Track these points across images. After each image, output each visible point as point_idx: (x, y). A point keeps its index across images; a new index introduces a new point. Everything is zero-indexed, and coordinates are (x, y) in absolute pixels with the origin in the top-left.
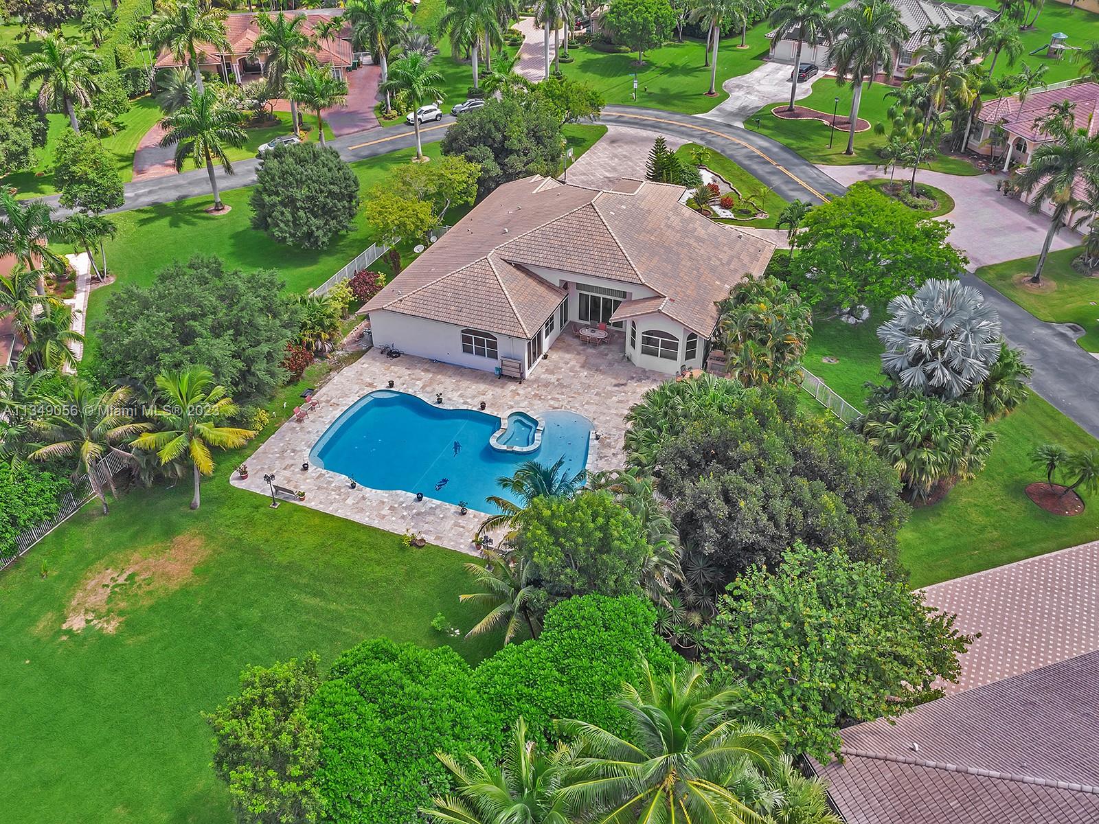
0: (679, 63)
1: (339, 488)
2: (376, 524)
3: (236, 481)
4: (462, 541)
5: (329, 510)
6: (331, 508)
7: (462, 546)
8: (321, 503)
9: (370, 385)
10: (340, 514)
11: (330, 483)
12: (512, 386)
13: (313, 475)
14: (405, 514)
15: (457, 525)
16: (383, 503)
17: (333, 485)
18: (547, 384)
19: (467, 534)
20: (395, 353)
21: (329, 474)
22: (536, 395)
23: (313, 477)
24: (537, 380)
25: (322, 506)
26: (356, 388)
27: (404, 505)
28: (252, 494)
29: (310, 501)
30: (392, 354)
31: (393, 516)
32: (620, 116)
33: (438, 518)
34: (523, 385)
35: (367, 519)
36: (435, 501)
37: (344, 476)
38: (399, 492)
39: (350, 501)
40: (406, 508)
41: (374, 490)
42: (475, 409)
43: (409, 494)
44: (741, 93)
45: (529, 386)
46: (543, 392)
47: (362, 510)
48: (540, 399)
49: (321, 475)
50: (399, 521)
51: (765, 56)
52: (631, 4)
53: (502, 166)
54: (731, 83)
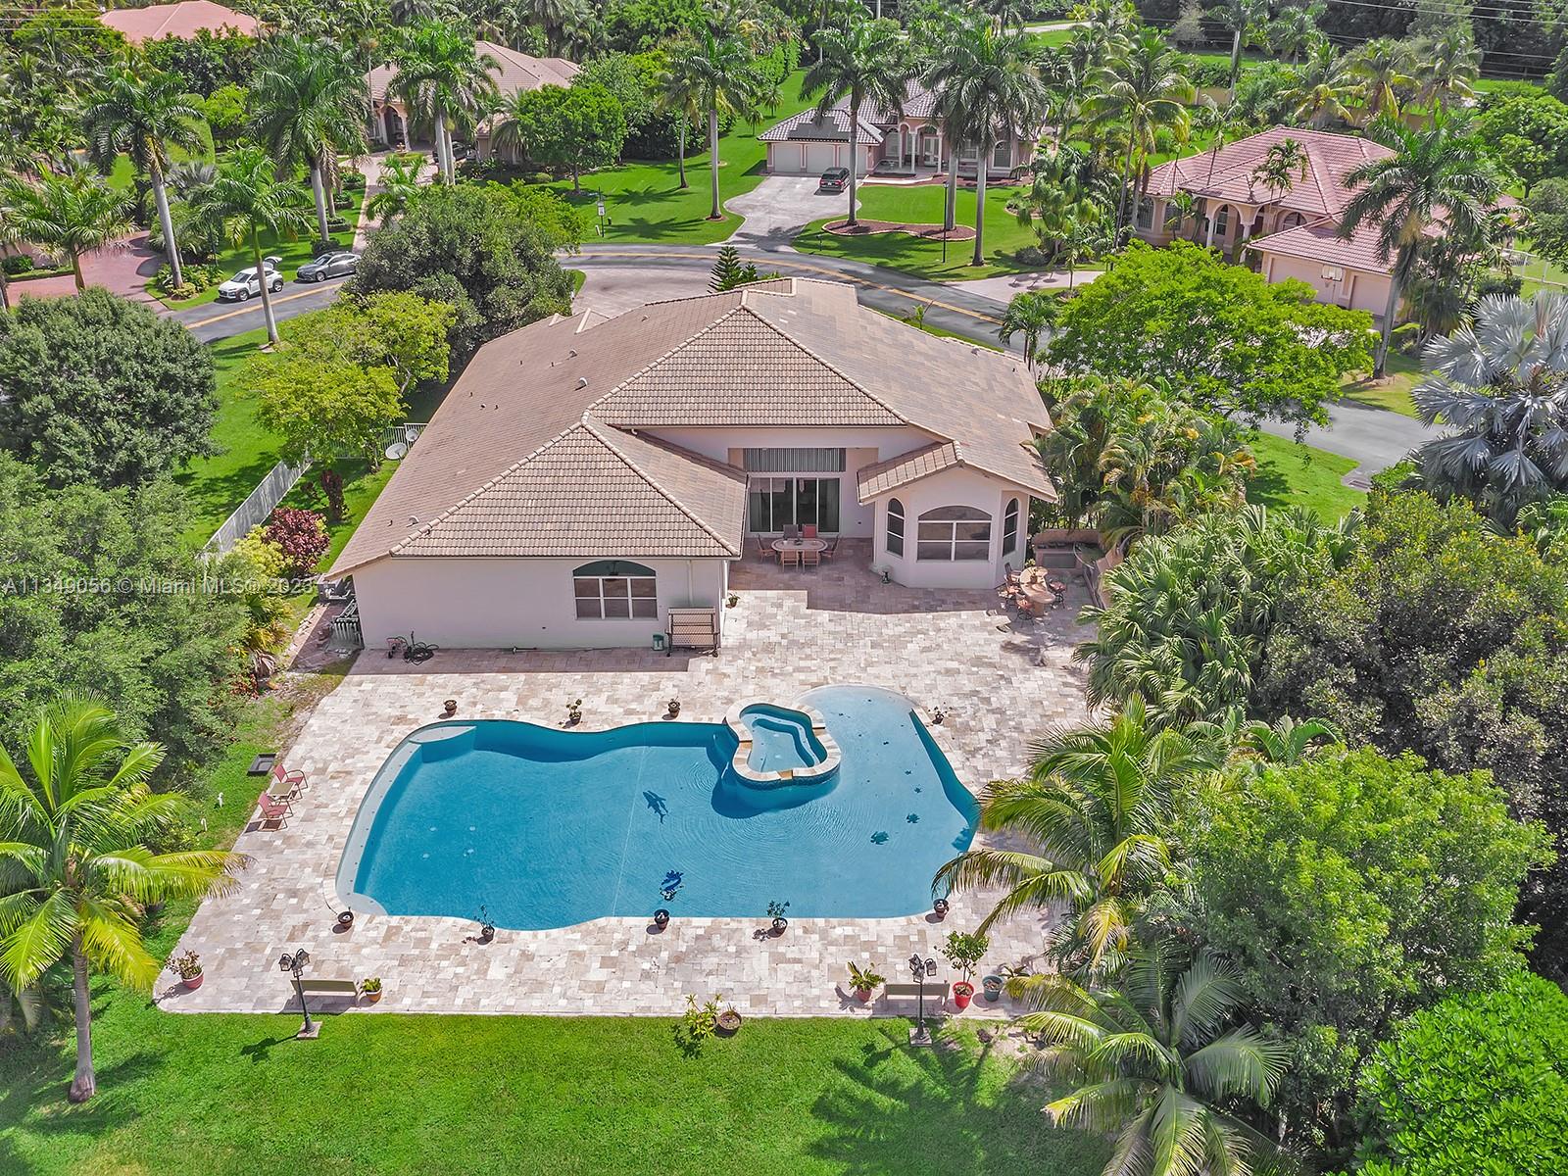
1: (453, 949)
2: (590, 1007)
3: (175, 1000)
4: (816, 992)
5: (457, 1005)
6: (459, 1001)
7: (824, 1004)
8: (426, 994)
9: (401, 720)
10: (488, 1007)
11: (424, 943)
12: (701, 665)
13: (373, 934)
14: (646, 966)
15: (778, 959)
16: (580, 955)
17: (434, 946)
18: (769, 648)
19: (815, 973)
20: (419, 650)
21: (411, 924)
22: (760, 670)
23: (374, 941)
24: (743, 646)
25: (432, 1001)
26: (371, 732)
27: (632, 948)
28: (231, 1020)
29: (394, 998)
30: (413, 655)
31: (621, 980)
32: (593, 257)
33: (728, 955)
34: (723, 659)
35: (563, 1002)
36: (696, 921)
37: (450, 920)
38: (602, 921)
39: (497, 972)
40: (641, 952)
41: (541, 934)
42: (658, 719)
43: (629, 921)
44: (759, 214)
45: (735, 658)
46: (768, 662)
47: (538, 986)
48: (774, 675)
49: (392, 933)
50: (643, 986)
51: (761, 169)
52: (555, 97)
53: (484, 308)
54: (734, 203)
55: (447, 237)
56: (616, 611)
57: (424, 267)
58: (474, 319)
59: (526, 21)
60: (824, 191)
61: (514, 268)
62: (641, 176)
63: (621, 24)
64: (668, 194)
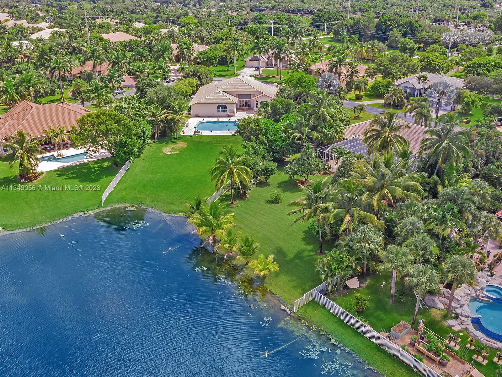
0: (221, 69)
2: (222, 135)
6: (209, 134)
8: (206, 134)
9: (198, 121)
10: (213, 135)
12: (232, 117)
24: (237, 116)
26: (195, 121)
28: (189, 135)
30: (198, 117)
34: (235, 117)
35: (219, 134)
42: (227, 120)
44: (243, 74)
48: (240, 117)
51: (244, 66)
52: (204, 52)
53: (201, 82)
54: (238, 72)
55: (196, 71)
56: (222, 111)
57: (192, 76)
58: (199, 83)
59: (196, 37)
60: (256, 70)
61: (204, 77)
62: (221, 68)
63: (216, 38)
64: (226, 70)
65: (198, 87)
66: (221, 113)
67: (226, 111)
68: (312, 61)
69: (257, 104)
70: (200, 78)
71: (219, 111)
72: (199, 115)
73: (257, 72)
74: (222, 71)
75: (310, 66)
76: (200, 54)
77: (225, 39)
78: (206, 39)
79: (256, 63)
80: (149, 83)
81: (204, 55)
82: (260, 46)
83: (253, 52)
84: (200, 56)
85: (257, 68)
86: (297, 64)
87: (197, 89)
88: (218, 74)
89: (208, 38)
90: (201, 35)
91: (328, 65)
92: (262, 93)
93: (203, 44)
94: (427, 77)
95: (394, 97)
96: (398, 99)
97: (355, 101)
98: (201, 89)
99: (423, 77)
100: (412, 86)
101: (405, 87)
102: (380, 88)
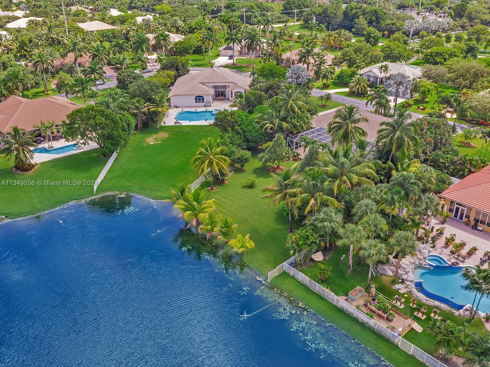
0: (196, 58)
1: (188, 122)
3: (163, 125)
9: (177, 111)
11: (185, 122)
12: (209, 107)
22: (215, 107)
28: (169, 126)
29: (183, 124)
34: (212, 107)
35: (198, 124)
39: (192, 123)
44: (218, 63)
47: (195, 124)
51: (218, 55)
54: (213, 61)
56: (200, 102)
57: (170, 67)
64: (201, 60)
65: (176, 78)
66: (198, 104)
67: (203, 102)
68: (283, 50)
69: (232, 94)
70: (177, 69)
71: (196, 102)
72: (178, 106)
73: (231, 61)
74: (198, 60)
75: (281, 55)
76: (176, 44)
77: (199, 28)
78: (181, 28)
79: (230, 52)
80: (129, 75)
81: (180, 45)
82: (234, 37)
83: (227, 42)
84: (176, 46)
85: (231, 57)
86: (268, 54)
87: (175, 80)
88: (194, 63)
89: (183, 28)
90: (177, 25)
91: (297, 55)
92: (237, 84)
93: (178, 33)
94: (388, 67)
95: (358, 85)
96: (361, 88)
97: (323, 90)
98: (179, 80)
99: (385, 67)
100: (374, 75)
101: (368, 76)
102: (346, 77)
